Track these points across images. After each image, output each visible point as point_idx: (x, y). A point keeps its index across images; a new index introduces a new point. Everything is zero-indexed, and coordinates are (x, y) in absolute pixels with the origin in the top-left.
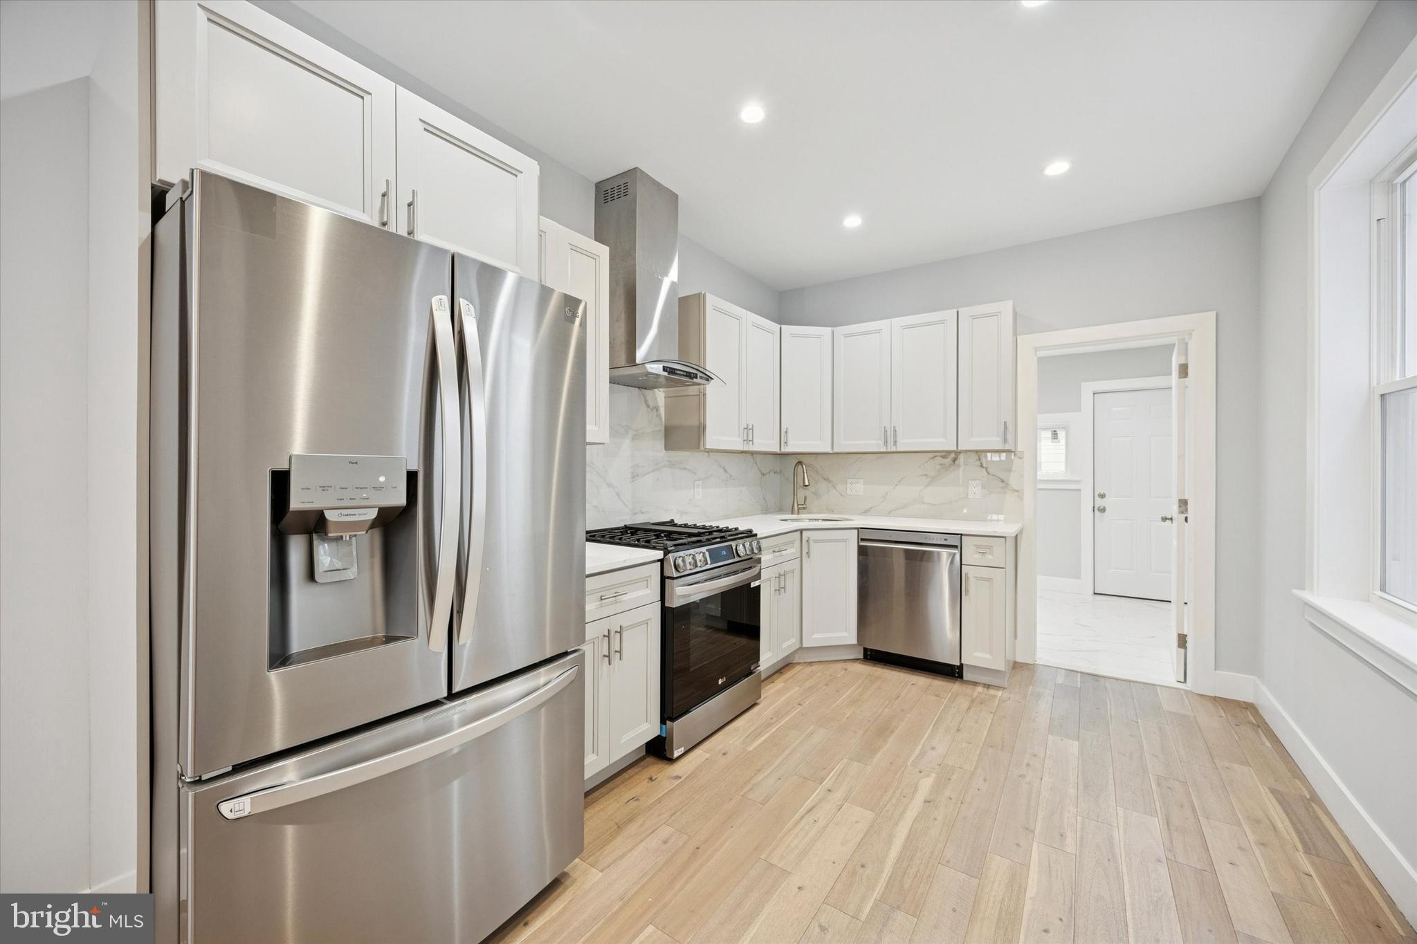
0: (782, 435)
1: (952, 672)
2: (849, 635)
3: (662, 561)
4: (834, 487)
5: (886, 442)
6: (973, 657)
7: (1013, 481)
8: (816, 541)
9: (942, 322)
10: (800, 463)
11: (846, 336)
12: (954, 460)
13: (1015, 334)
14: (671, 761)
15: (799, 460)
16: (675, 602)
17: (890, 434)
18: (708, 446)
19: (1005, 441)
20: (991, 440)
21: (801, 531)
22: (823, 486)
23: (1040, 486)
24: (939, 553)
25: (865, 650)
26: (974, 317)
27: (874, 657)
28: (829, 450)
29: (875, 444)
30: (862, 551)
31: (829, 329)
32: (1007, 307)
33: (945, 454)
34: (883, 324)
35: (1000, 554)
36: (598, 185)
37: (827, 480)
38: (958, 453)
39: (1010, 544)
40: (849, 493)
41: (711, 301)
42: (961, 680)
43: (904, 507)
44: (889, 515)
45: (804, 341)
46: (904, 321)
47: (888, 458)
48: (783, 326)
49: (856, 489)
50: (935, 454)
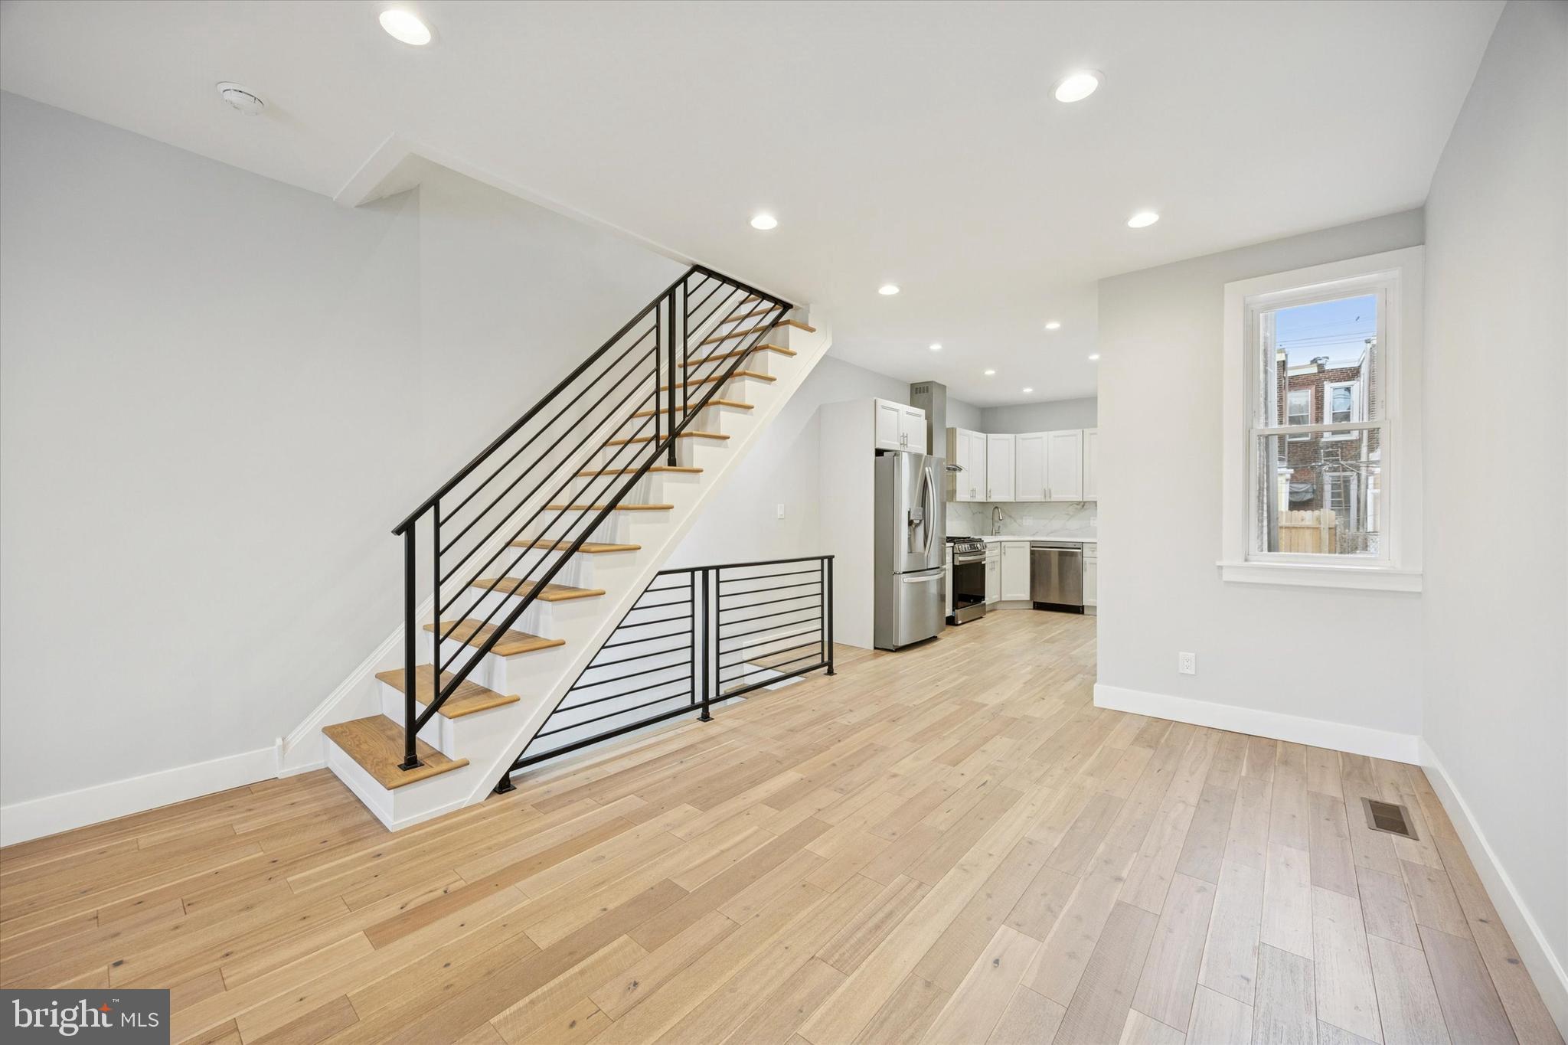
0: (987, 493)
1: (1078, 610)
2: (1025, 594)
3: (953, 547)
4: (1015, 521)
5: (1045, 496)
8: (1008, 547)
9: (1075, 435)
10: (996, 507)
11: (1023, 439)
12: (1083, 506)
14: (957, 625)
15: (996, 506)
16: (957, 563)
17: (1047, 493)
18: (958, 500)
21: (1001, 542)
22: (1008, 520)
25: (1034, 603)
26: (1090, 435)
27: (1039, 606)
28: (1013, 500)
29: (1039, 498)
30: (1032, 553)
31: (1013, 435)
33: (1078, 503)
34: (1042, 435)
36: (912, 385)
37: (1010, 517)
38: (1085, 502)
40: (1024, 524)
41: (959, 431)
42: (1083, 613)
43: (1056, 531)
44: (1048, 535)
45: (1000, 442)
46: (1052, 433)
47: (1046, 505)
48: (989, 435)
49: (1028, 522)
50: (1072, 503)
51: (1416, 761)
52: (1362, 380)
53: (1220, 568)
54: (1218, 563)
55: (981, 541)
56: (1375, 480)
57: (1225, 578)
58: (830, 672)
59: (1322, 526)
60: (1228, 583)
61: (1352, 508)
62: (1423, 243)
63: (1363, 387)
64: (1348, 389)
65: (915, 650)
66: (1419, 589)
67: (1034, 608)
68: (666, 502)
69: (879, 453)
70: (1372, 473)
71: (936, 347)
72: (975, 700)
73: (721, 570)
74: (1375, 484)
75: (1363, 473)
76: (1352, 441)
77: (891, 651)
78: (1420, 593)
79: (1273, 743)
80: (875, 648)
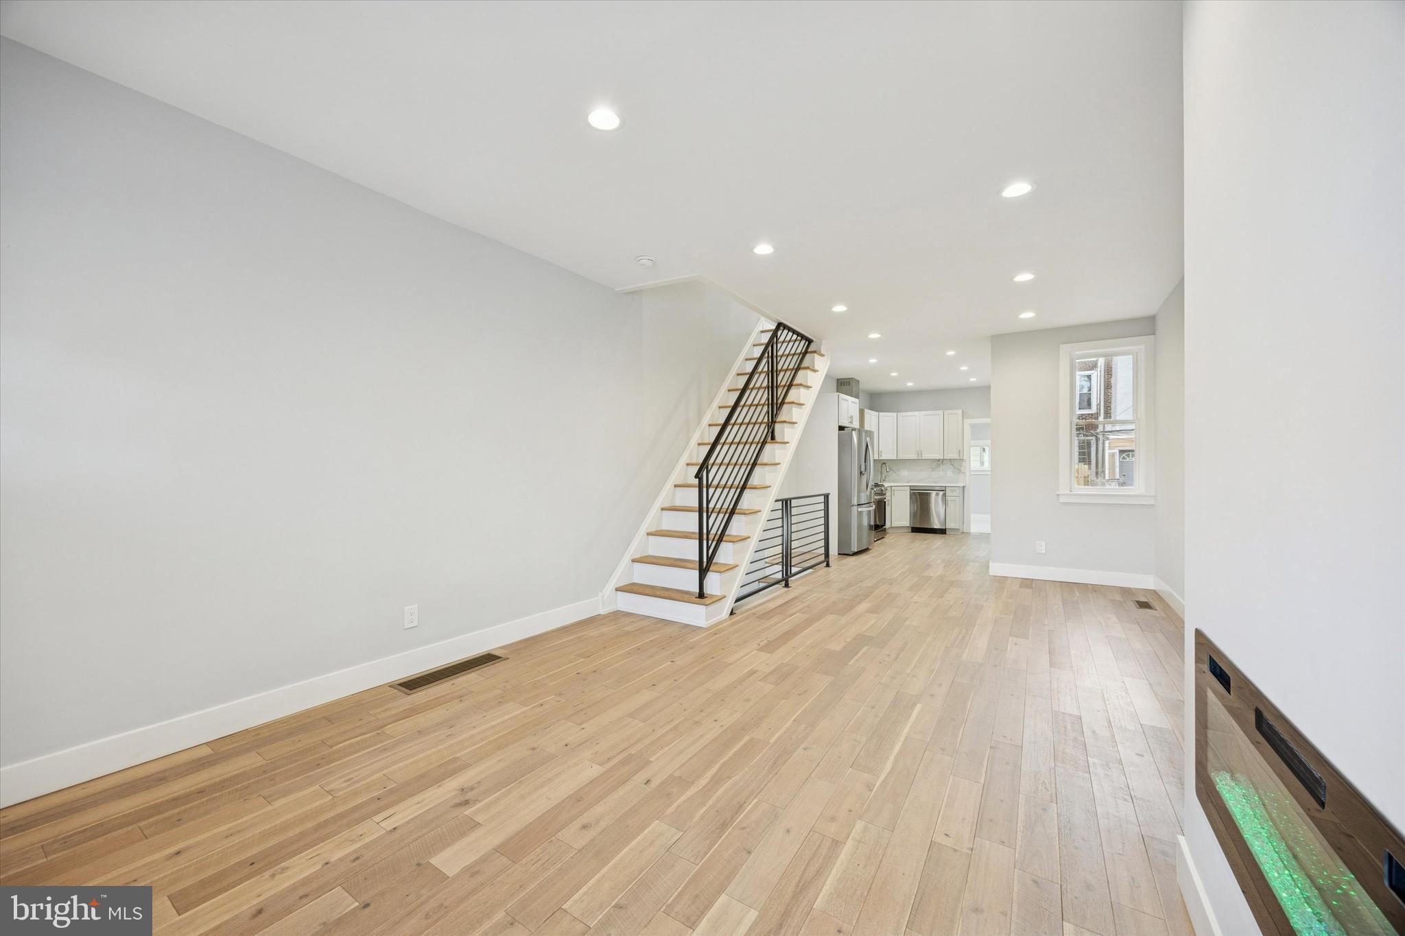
0: (880, 453)
1: (942, 532)
2: (907, 522)
4: (900, 472)
5: (918, 456)
6: (949, 525)
7: (962, 469)
8: (896, 490)
9: (938, 414)
10: (885, 463)
11: (903, 416)
12: (942, 462)
13: (963, 418)
17: (919, 453)
19: (959, 456)
20: (956, 456)
21: (891, 487)
22: (892, 472)
23: (972, 473)
24: (930, 493)
25: (913, 528)
26: (949, 414)
27: (915, 530)
28: (895, 458)
29: (913, 456)
30: (912, 493)
31: (896, 413)
32: (960, 412)
33: (939, 460)
34: (917, 413)
35: (958, 492)
36: (838, 380)
38: (943, 460)
39: (961, 489)
40: (902, 474)
42: (945, 534)
43: (923, 479)
44: (918, 482)
45: (887, 418)
46: (924, 413)
47: (917, 462)
48: (880, 413)
49: (904, 473)
50: (934, 460)
51: (1152, 587)
52: (1099, 370)
53: (1058, 495)
54: (1058, 493)
55: (883, 486)
56: (1110, 443)
57: (1061, 500)
58: (828, 565)
59: (1079, 476)
60: (1061, 503)
61: (1092, 463)
62: (1154, 334)
63: (1100, 376)
64: (1089, 377)
65: (864, 554)
66: (1153, 503)
67: (912, 532)
68: (777, 461)
69: (841, 428)
70: (1108, 439)
71: (873, 361)
72: (924, 574)
73: (792, 501)
74: (1109, 447)
75: (1101, 437)
76: (1092, 414)
77: (850, 555)
78: (1153, 505)
79: (1086, 585)
80: (839, 554)
